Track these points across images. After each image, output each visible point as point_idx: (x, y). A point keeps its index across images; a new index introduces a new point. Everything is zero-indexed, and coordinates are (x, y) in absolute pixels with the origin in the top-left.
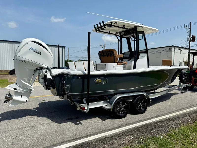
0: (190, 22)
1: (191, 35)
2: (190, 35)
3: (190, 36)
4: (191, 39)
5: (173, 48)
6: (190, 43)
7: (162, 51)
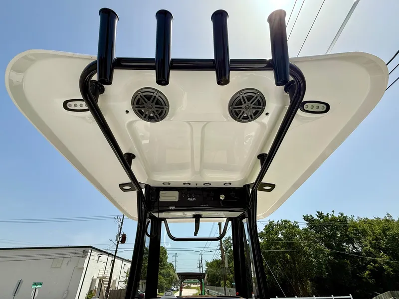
1: (122, 233)
2: (120, 232)
3: (120, 234)
4: (121, 239)
5: (90, 251)
6: (118, 245)
7: (68, 256)
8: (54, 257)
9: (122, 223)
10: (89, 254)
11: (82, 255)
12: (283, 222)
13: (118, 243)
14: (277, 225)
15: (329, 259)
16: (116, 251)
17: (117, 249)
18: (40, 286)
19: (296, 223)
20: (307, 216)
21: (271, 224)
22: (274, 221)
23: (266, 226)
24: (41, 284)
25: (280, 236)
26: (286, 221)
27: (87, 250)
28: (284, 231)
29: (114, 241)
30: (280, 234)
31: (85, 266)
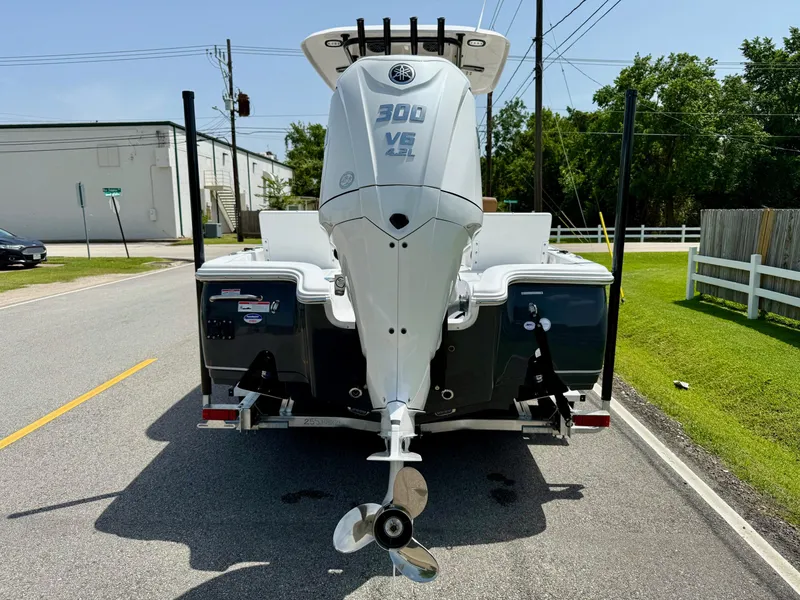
0: (228, 41)
1: (236, 91)
2: (231, 89)
3: (231, 93)
4: (237, 106)
5: (171, 133)
6: (233, 120)
7: (127, 142)
8: (94, 144)
9: (229, 65)
10: (172, 139)
11: (156, 140)
12: (673, 61)
13: (232, 113)
14: (656, 69)
15: (759, 155)
16: (233, 132)
17: (233, 128)
18: (117, 194)
19: (710, 62)
20: (756, 42)
21: (640, 66)
22: (648, 59)
23: (622, 73)
24: (119, 191)
25: (655, 98)
26: (683, 59)
27: (165, 131)
28: (666, 87)
29: (223, 109)
30: (656, 95)
31: (172, 164)
